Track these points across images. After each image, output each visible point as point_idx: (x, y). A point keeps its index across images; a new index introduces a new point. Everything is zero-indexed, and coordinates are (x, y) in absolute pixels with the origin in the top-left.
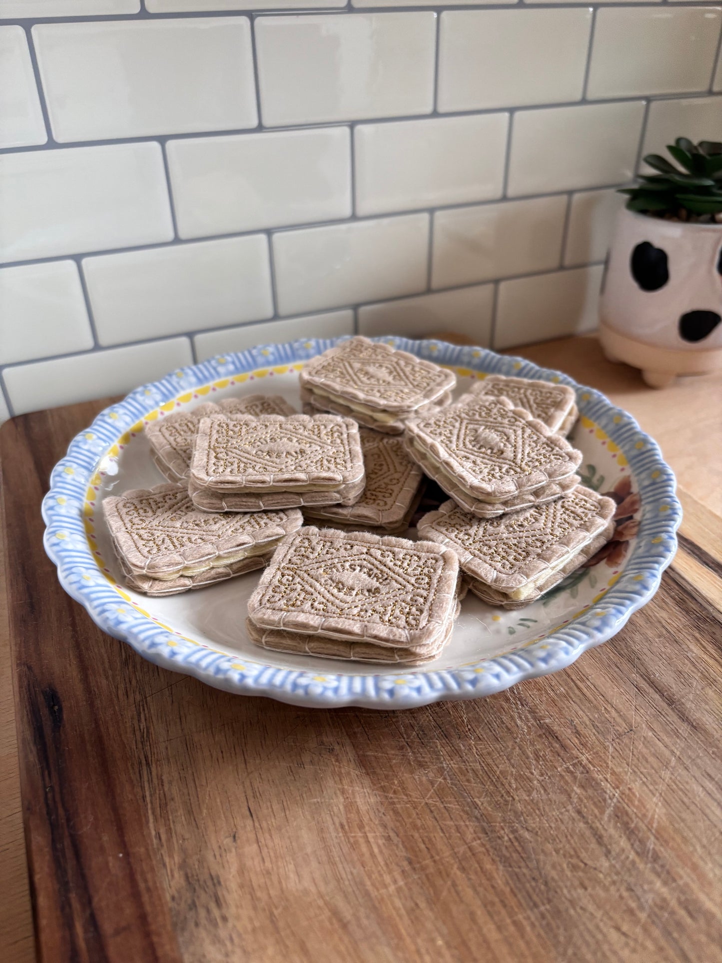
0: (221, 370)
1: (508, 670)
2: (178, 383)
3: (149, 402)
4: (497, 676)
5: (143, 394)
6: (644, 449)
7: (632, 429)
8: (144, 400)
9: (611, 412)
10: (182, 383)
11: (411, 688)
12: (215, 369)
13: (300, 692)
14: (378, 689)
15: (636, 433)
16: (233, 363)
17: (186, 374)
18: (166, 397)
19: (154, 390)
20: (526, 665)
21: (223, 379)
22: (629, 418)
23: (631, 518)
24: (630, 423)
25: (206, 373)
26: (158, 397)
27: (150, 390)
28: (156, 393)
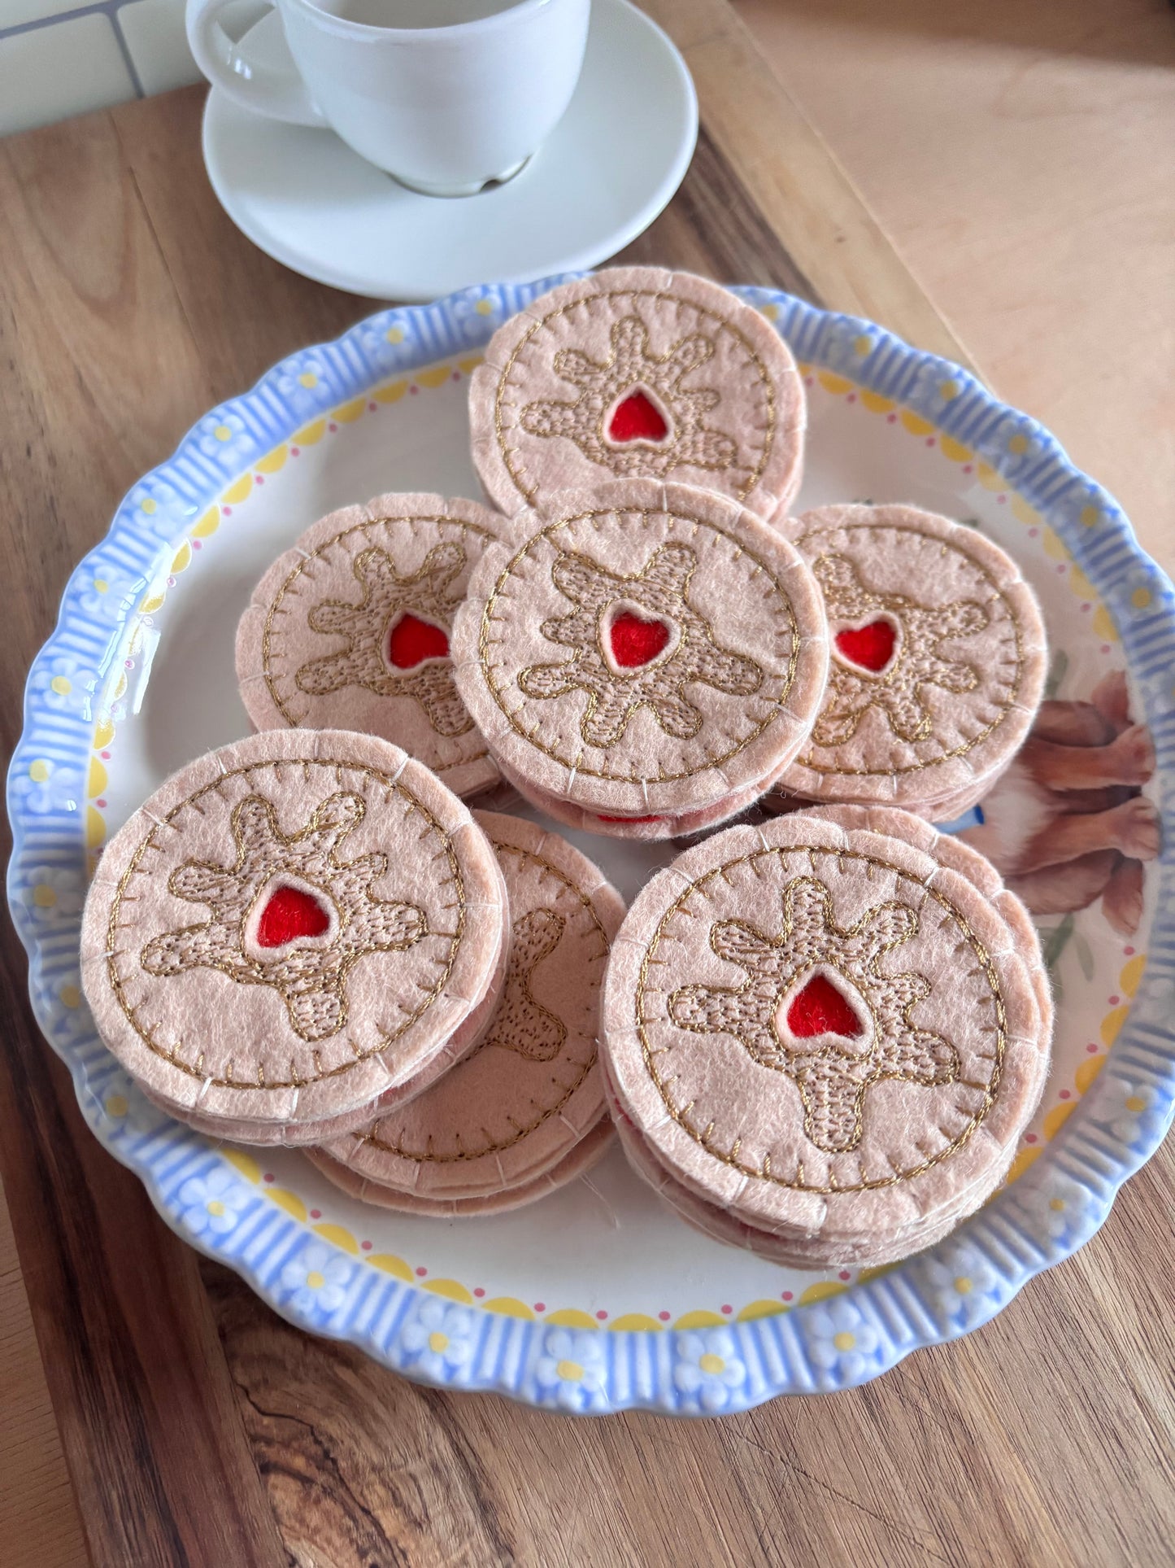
0: (229, 458)
1: (1006, 1271)
2: (152, 530)
4: (996, 1295)
6: (1152, 612)
7: (1122, 546)
9: (1074, 493)
10: (161, 528)
11: (866, 1356)
12: (214, 460)
13: (692, 1407)
14: (814, 1367)
15: (1131, 560)
16: (249, 431)
17: (160, 499)
20: (1037, 1257)
21: (238, 478)
22: (1115, 513)
23: (1135, 793)
24: (1117, 530)
25: (201, 480)
28: (120, 579)
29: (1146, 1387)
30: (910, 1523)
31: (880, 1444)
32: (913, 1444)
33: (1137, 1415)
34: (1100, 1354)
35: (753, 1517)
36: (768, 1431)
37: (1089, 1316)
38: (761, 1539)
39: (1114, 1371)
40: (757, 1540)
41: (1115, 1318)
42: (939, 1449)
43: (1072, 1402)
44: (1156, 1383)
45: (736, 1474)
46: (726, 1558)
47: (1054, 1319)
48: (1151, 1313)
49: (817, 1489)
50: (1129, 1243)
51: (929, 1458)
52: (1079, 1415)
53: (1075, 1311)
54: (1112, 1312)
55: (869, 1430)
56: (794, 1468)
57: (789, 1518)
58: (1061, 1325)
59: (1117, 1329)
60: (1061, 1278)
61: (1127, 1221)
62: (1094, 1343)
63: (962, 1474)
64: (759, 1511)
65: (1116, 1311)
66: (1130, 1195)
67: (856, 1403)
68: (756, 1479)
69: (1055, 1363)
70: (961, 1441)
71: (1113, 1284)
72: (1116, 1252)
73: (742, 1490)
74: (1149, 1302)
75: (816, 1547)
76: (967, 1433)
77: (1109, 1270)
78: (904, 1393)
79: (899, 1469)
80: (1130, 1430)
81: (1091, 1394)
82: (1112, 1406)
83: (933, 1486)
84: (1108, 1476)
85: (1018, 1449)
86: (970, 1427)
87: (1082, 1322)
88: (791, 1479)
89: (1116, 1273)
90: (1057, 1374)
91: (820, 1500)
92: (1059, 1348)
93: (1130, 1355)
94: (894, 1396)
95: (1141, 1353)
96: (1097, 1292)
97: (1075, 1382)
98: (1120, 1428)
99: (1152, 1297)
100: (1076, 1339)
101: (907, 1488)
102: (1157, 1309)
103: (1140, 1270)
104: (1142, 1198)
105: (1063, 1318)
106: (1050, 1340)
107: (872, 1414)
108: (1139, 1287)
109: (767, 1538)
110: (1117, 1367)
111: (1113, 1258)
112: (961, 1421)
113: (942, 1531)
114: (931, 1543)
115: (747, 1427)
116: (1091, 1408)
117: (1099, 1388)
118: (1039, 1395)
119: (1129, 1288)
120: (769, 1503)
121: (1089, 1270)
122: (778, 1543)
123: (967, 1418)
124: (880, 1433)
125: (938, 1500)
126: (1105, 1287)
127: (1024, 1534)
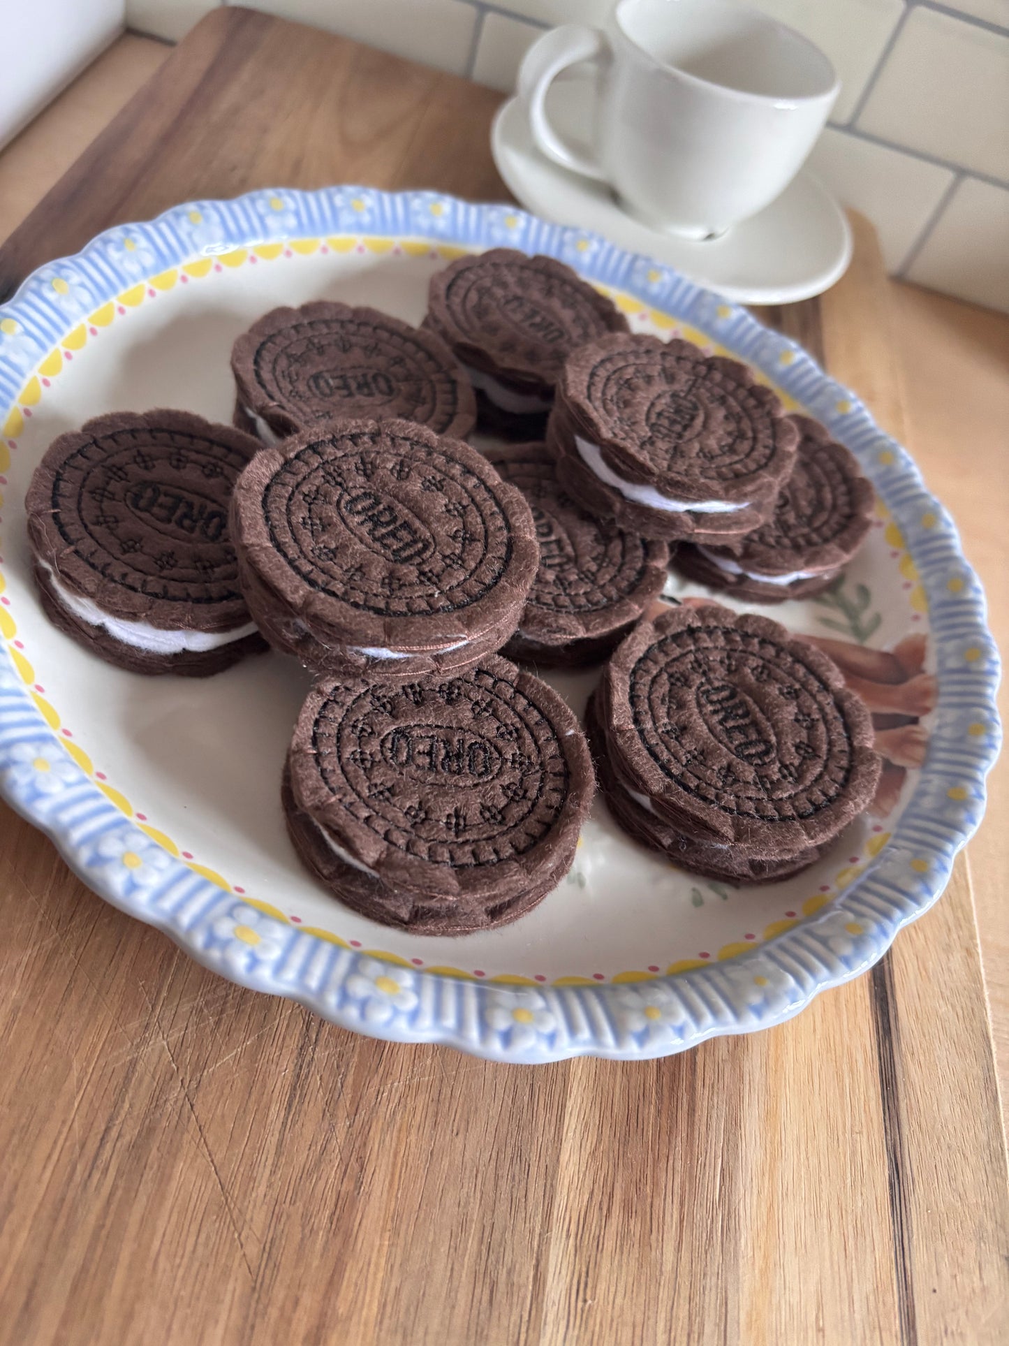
3: (132, 268)
5: (120, 247)
8: (121, 261)
18: (163, 260)
19: (143, 243)
26: (149, 260)
27: (135, 241)
29: (551, 1269)
30: (248, 1217)
31: (277, 1135)
32: (305, 1156)
33: (526, 1286)
34: (530, 1208)
35: (117, 1105)
36: (190, 1051)
37: (543, 1170)
38: (107, 1130)
39: (532, 1232)
40: (103, 1128)
41: (565, 1191)
42: (324, 1177)
43: (474, 1228)
44: (564, 1272)
45: (133, 1063)
46: (64, 1122)
47: (509, 1150)
48: (601, 1209)
49: (193, 1125)
50: (622, 1139)
51: (310, 1175)
52: (472, 1245)
53: (534, 1158)
54: (566, 1183)
55: (276, 1112)
56: (186, 1095)
57: (148, 1132)
58: (512, 1158)
59: (561, 1200)
60: (541, 1122)
61: (633, 1121)
62: (530, 1196)
63: (327, 1213)
64: (127, 1105)
65: (571, 1183)
66: (650, 1103)
67: (283, 1086)
68: (147, 1078)
69: (483, 1184)
70: (347, 1186)
71: (583, 1161)
72: (605, 1138)
73: (127, 1079)
74: (606, 1199)
75: (149, 1174)
76: (359, 1184)
77: (588, 1147)
78: (331, 1110)
79: (275, 1166)
80: (510, 1294)
81: (497, 1235)
82: (508, 1259)
83: (293, 1203)
84: (458, 1321)
85: (396, 1232)
86: (367, 1180)
87: (533, 1170)
88: (176, 1102)
89: (593, 1154)
90: (478, 1195)
91: (187, 1137)
92: (497, 1175)
93: (557, 1232)
94: (321, 1105)
95: (568, 1236)
96: (564, 1157)
97: (490, 1213)
98: (502, 1287)
99: (611, 1196)
100: (517, 1178)
101: (270, 1186)
102: (609, 1210)
103: (616, 1166)
104: (659, 1112)
105: (519, 1154)
106: (493, 1163)
107: (290, 1105)
108: (605, 1180)
109: (114, 1133)
110: (537, 1231)
111: (599, 1141)
112: (362, 1168)
113: (269, 1249)
114: (252, 1250)
115: (176, 1035)
116: (489, 1247)
117: (508, 1235)
118: (450, 1200)
119: (596, 1173)
120: (142, 1105)
121: (571, 1134)
122: (119, 1145)
123: (370, 1170)
124: (284, 1124)
125: (289, 1217)
126: (575, 1158)
127: (342, 1309)
